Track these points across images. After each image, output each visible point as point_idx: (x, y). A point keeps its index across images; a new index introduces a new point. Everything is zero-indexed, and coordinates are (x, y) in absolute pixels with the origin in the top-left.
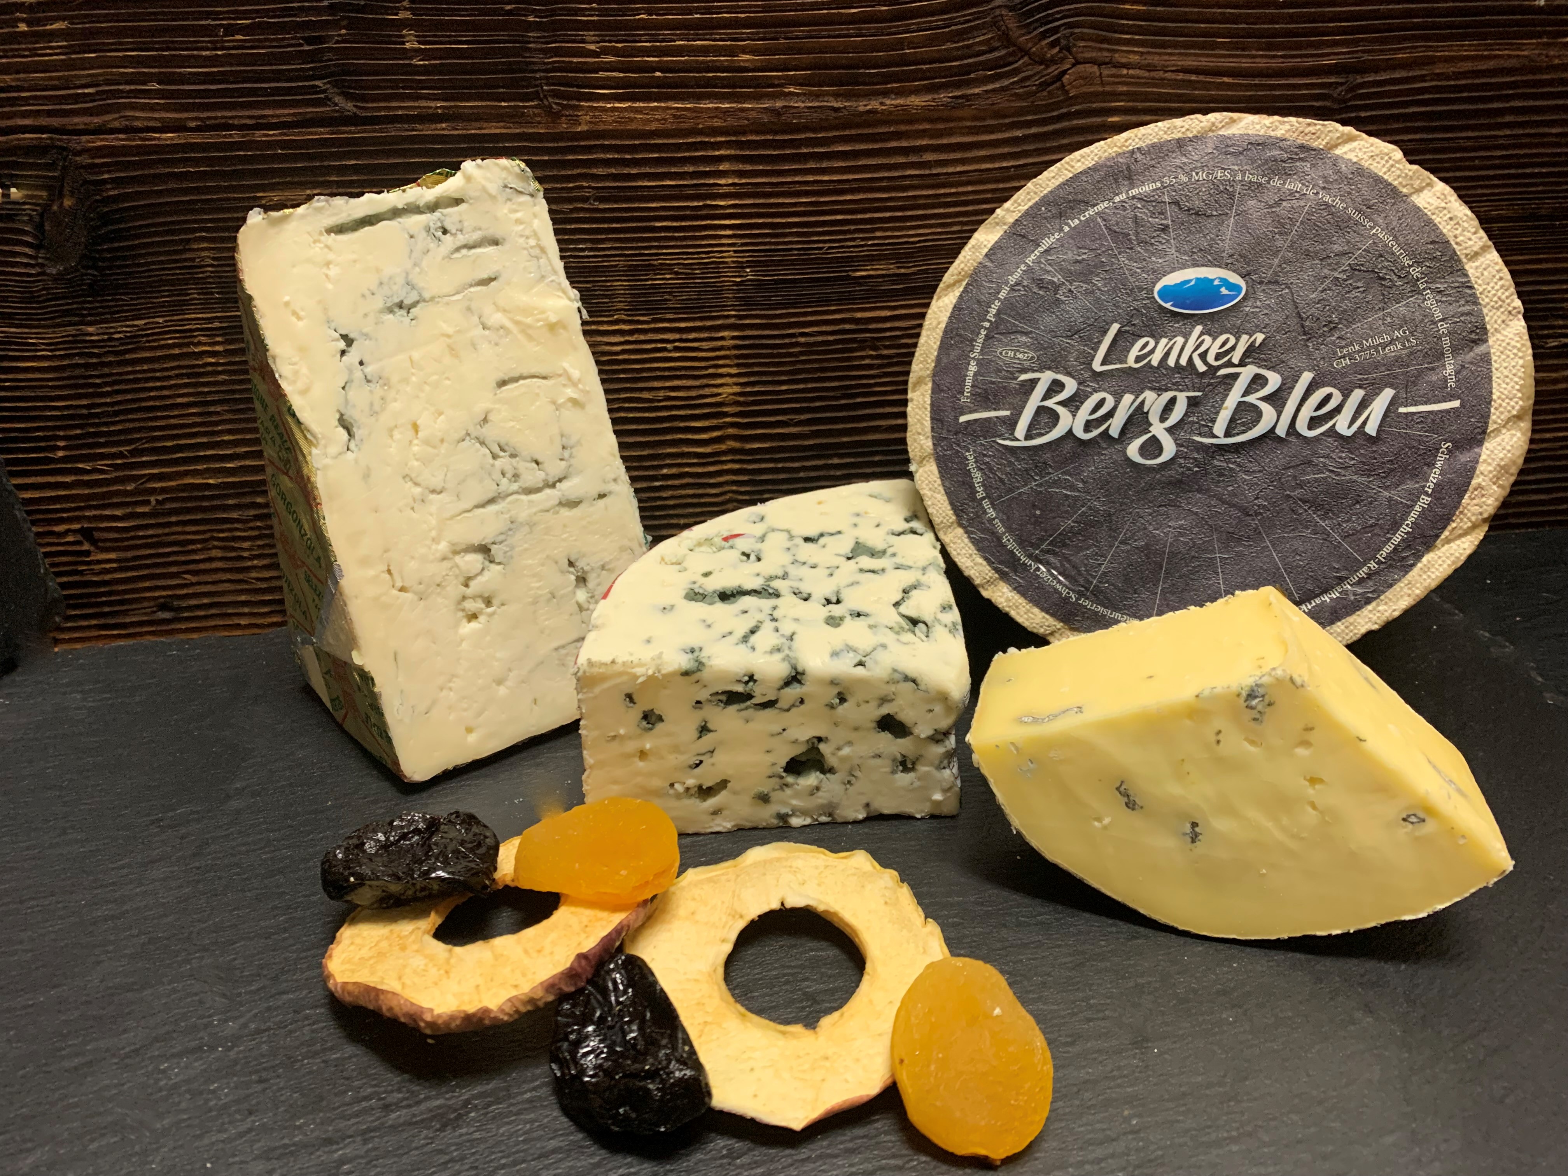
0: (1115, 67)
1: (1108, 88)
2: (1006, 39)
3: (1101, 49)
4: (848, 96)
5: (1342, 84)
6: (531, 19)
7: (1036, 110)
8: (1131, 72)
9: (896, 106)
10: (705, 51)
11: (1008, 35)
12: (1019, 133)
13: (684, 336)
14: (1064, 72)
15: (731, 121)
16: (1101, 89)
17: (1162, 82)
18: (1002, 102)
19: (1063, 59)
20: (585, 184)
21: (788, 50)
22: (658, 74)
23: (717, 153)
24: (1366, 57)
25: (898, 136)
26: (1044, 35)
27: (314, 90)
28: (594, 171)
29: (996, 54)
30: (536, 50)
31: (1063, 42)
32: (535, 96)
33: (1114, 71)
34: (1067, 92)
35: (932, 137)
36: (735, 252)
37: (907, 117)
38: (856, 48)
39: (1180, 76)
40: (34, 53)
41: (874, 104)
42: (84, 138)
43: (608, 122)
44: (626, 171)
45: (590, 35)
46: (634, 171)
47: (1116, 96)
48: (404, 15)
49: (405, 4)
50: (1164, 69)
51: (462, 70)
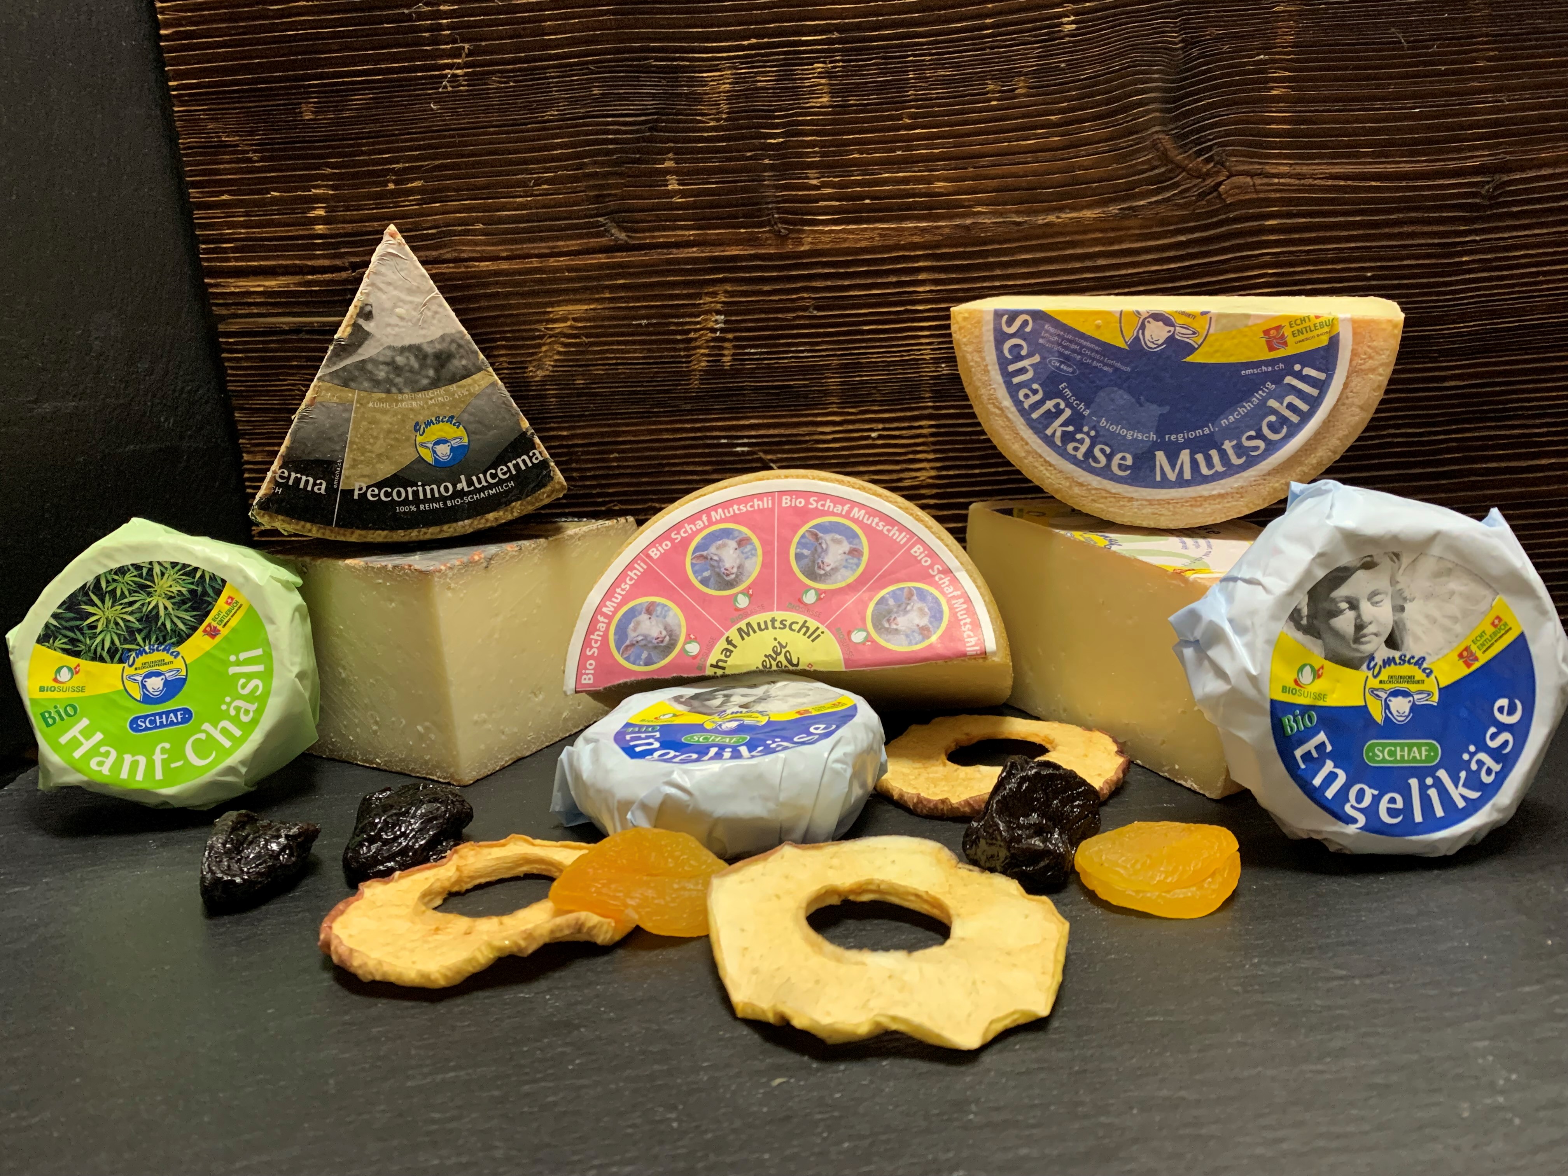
0: (1267, 177)
1: (1262, 195)
2: (1165, 158)
3: (1252, 163)
4: (1029, 213)
5: (1488, 182)
6: (767, 161)
7: (1198, 217)
8: (1282, 180)
9: (1071, 219)
10: (906, 181)
11: (1166, 155)
12: (1183, 238)
13: (887, 426)
14: (1220, 184)
15: (928, 237)
16: (1255, 196)
17: (1312, 189)
18: (1164, 212)
19: (1218, 173)
20: (806, 295)
21: (974, 177)
22: (867, 201)
23: (916, 265)
24: (1508, 157)
25: (1073, 244)
26: (1199, 153)
27: (596, 225)
28: (814, 284)
29: (1157, 171)
30: (768, 186)
31: (1217, 158)
32: (768, 223)
33: (1265, 180)
34: (1224, 200)
35: (1104, 245)
36: (932, 349)
37: (1081, 228)
38: (1035, 173)
39: (1330, 182)
41: (1051, 218)
43: (825, 242)
44: (839, 283)
45: (812, 173)
46: (846, 283)
47: (1270, 202)
48: (669, 164)
49: (670, 155)
50: (1313, 176)
51: (712, 205)
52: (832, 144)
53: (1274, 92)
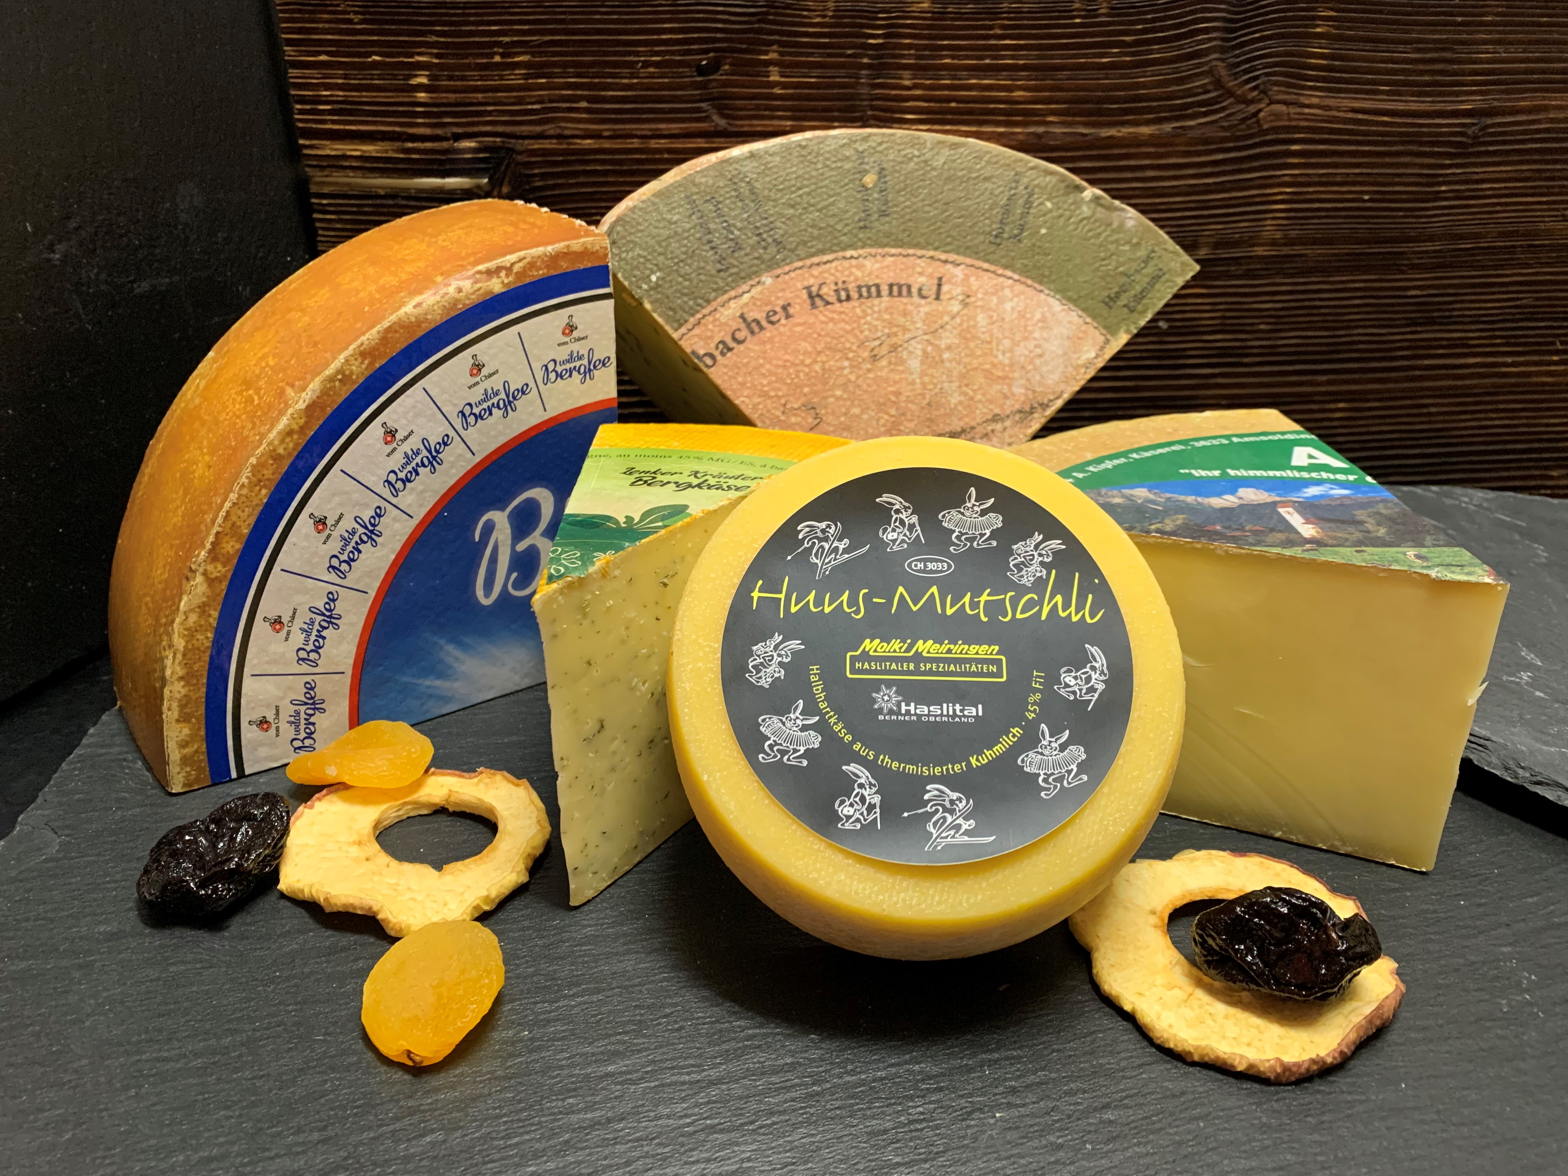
0: (1300, 107)
1: (1294, 123)
2: (1218, 84)
3: (1290, 93)
4: (1093, 125)
5: (1473, 124)
6: (865, 60)
7: (1237, 139)
8: (1312, 111)
9: (1129, 133)
10: (988, 88)
11: (1219, 81)
12: (1222, 157)
14: (1260, 110)
16: (1287, 123)
17: (1335, 120)
18: (1209, 132)
19: (1260, 101)
21: (1051, 89)
22: (953, 104)
24: (1496, 104)
26: (1247, 81)
27: (699, 110)
29: (1209, 95)
30: (865, 83)
31: (1262, 87)
33: (1299, 110)
34: (1260, 126)
35: (1156, 158)
37: (1136, 142)
38: (1104, 88)
39: (1351, 115)
40: (502, 78)
41: (1112, 132)
42: (526, 142)
45: (907, 74)
47: (1298, 129)
48: (773, 56)
49: (775, 47)
50: (1338, 109)
51: (809, 98)
52: (926, 47)
53: (1319, 30)
